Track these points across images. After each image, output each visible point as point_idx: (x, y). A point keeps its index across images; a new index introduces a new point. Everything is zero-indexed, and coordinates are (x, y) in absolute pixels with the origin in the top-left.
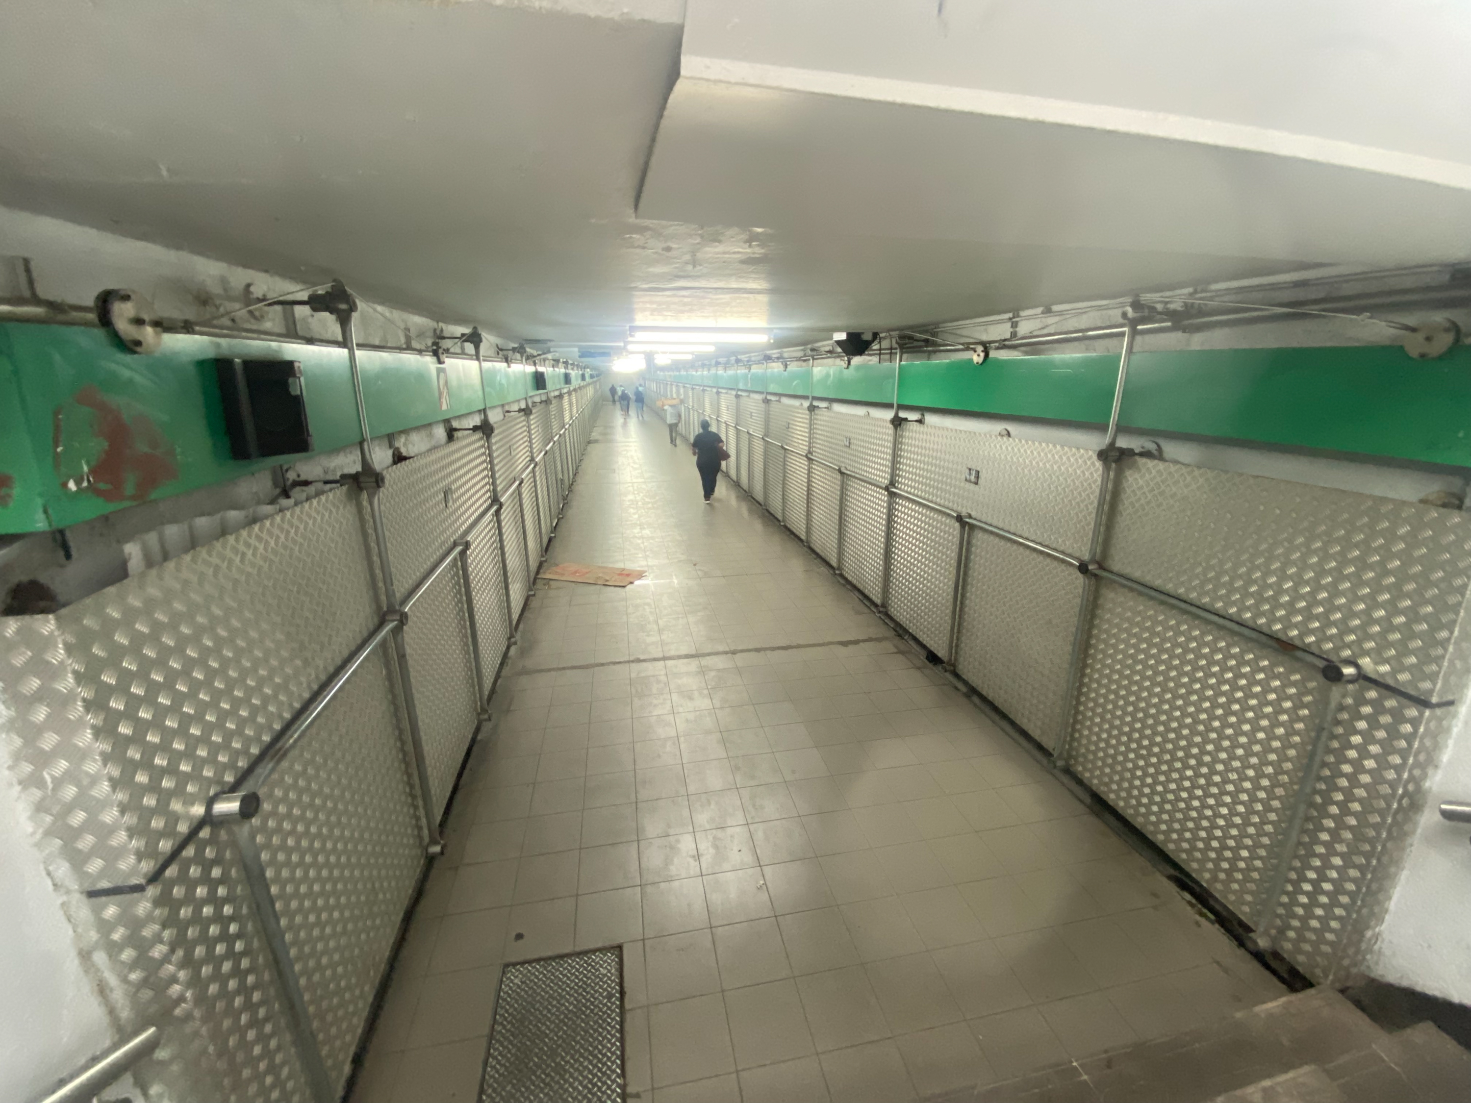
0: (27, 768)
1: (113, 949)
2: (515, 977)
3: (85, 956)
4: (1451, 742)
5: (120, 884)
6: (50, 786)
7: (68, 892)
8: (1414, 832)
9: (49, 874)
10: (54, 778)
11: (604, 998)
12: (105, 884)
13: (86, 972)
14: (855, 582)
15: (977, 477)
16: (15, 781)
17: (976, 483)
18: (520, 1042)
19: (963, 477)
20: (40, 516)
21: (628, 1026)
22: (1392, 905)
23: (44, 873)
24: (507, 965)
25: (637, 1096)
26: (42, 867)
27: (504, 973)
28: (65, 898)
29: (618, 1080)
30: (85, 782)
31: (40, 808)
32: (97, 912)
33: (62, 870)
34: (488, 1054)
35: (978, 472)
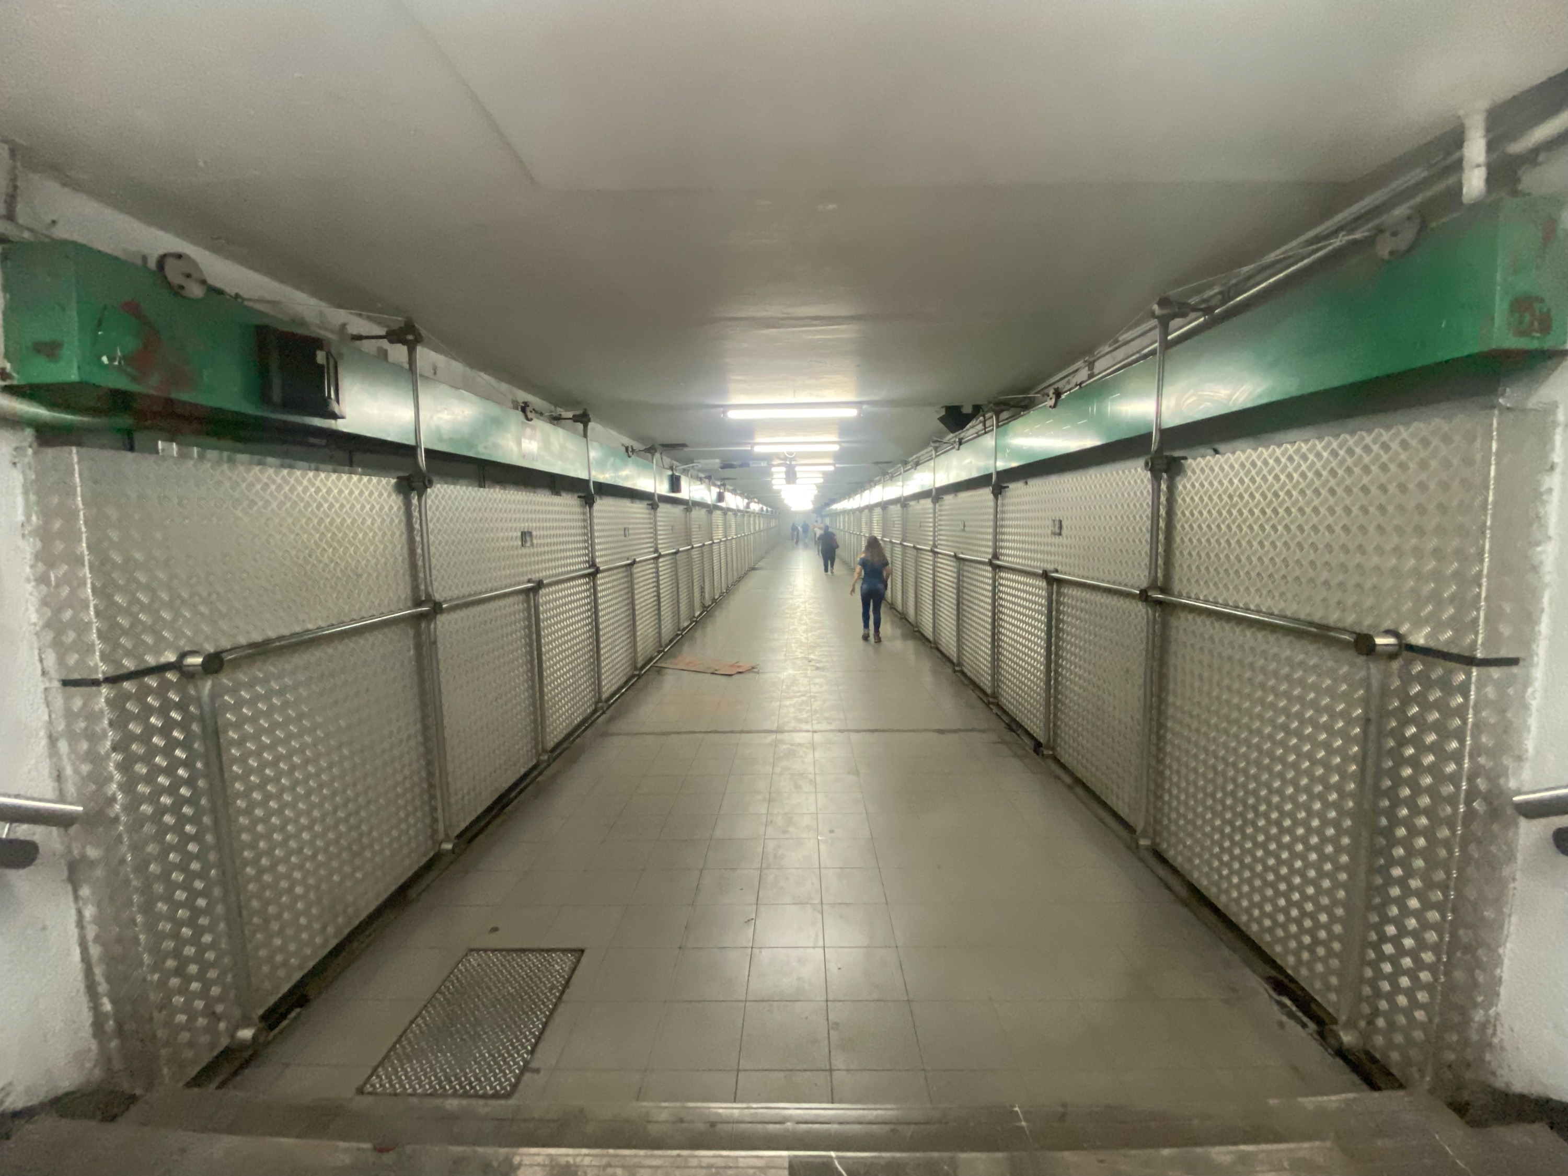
0: (41, 567)
1: (72, 738)
2: (473, 960)
3: (53, 740)
4: (1533, 722)
5: (85, 676)
6: (53, 583)
7: (50, 680)
8: (1511, 857)
9: (41, 660)
10: (56, 577)
11: (546, 988)
12: (76, 676)
13: (51, 756)
14: (972, 677)
15: (1061, 527)
16: (32, 577)
17: (1060, 534)
18: (452, 1011)
19: (1049, 532)
20: (75, 370)
21: (557, 1017)
22: (1506, 972)
23: (37, 658)
24: (472, 950)
25: (537, 1071)
26: (36, 652)
27: (466, 955)
28: (47, 685)
29: (525, 1056)
30: (75, 583)
31: (44, 603)
32: (67, 699)
33: (51, 658)
34: (419, 1014)
35: (1060, 522)
